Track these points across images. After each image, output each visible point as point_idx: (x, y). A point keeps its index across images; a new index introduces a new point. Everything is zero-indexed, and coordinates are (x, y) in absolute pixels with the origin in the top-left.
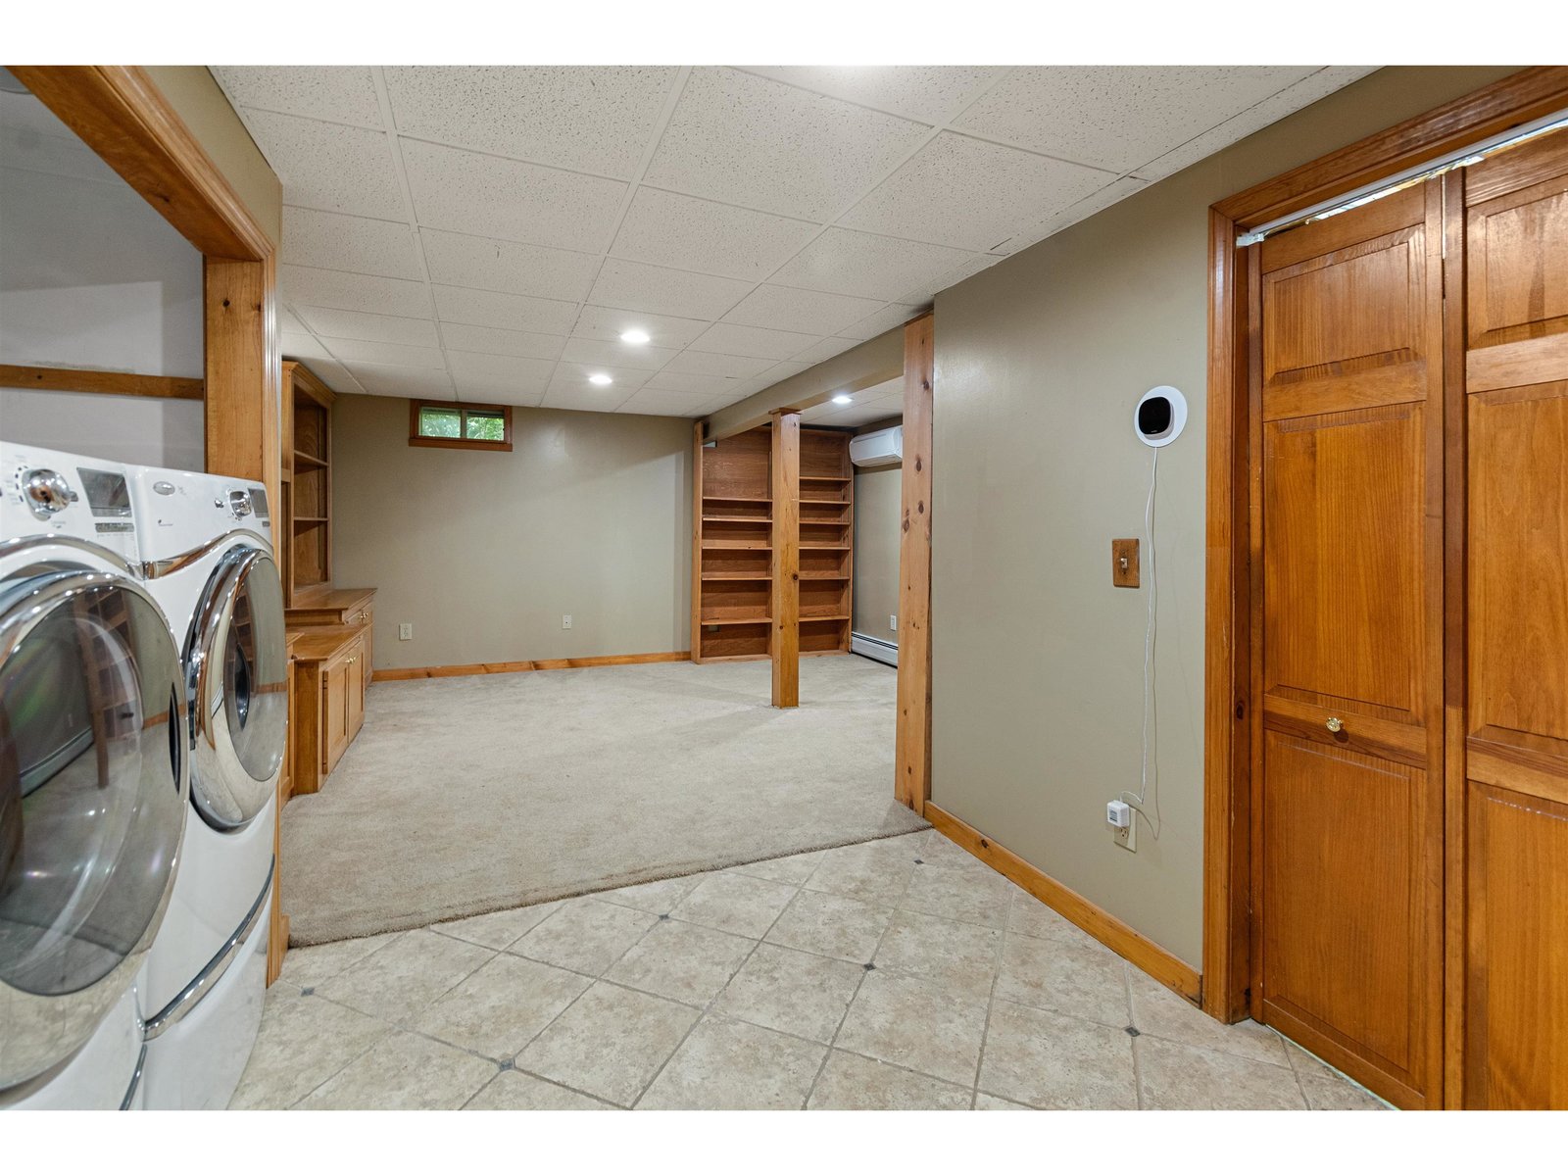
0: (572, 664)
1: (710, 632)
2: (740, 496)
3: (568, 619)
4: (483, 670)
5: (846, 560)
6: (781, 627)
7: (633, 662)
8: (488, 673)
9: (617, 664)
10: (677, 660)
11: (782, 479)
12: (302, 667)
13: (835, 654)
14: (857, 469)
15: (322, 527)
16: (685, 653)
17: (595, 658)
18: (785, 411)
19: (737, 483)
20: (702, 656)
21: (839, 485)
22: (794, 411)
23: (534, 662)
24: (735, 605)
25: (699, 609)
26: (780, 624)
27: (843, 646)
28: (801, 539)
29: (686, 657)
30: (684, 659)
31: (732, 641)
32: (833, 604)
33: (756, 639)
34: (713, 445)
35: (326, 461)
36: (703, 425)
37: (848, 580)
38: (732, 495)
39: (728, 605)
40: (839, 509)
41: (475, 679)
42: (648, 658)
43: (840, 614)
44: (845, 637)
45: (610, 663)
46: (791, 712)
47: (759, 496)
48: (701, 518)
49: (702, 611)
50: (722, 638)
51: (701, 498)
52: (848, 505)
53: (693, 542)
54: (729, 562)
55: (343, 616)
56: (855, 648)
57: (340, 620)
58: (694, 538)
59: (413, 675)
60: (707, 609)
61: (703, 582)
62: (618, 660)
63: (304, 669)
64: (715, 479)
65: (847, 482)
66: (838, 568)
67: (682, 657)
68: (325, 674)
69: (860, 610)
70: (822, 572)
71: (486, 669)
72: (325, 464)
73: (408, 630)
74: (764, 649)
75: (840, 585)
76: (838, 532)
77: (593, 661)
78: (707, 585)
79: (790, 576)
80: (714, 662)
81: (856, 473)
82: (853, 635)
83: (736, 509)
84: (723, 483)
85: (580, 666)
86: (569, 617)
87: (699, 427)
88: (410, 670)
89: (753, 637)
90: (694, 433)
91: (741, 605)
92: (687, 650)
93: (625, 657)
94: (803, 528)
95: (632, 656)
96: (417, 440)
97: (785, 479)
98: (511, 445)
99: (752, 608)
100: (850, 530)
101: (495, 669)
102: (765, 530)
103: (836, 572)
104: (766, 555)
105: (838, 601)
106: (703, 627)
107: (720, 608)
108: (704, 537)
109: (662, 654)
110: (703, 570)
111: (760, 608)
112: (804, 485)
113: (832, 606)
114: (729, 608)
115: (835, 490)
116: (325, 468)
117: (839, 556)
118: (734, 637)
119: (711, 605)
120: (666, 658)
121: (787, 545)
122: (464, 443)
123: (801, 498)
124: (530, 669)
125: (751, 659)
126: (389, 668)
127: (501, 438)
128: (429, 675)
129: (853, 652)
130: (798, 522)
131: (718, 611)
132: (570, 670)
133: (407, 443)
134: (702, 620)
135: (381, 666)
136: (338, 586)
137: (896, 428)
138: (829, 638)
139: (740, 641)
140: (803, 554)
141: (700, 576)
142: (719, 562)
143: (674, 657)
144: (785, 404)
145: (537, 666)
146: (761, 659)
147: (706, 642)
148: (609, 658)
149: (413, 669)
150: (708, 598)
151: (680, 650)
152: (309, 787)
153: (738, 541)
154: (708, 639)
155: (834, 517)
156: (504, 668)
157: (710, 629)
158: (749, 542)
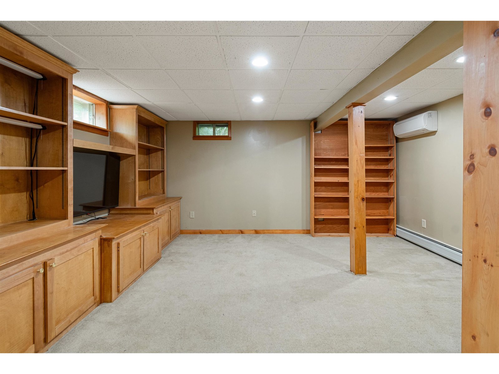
0: (257, 232)
1: (319, 221)
2: (334, 156)
3: (254, 212)
4: (221, 232)
5: (392, 187)
6: (355, 228)
7: (283, 233)
8: (223, 234)
9: (276, 233)
10: (304, 233)
11: (354, 143)
12: (106, 241)
13: (387, 236)
14: (398, 140)
15: (163, 172)
16: (307, 230)
17: (267, 230)
18: (355, 105)
19: (332, 150)
20: (315, 232)
21: (387, 149)
22: (361, 104)
23: (241, 230)
24: (332, 208)
25: (313, 210)
26: (354, 226)
27: (391, 232)
28: (366, 176)
29: (308, 232)
30: (307, 233)
31: (331, 226)
32: (385, 210)
33: (343, 226)
34: (320, 132)
35: (164, 148)
36: (314, 123)
37: (393, 198)
38: (329, 155)
39: (328, 208)
40: (387, 161)
41: (216, 236)
42: (290, 231)
43: (389, 215)
44: (392, 227)
45: (273, 233)
46: (362, 279)
47: (344, 155)
48: (313, 166)
49: (315, 211)
50: (325, 224)
51: (313, 157)
52: (393, 159)
53: (310, 178)
54: (329, 187)
55: (154, 211)
56: (398, 234)
57: (153, 213)
58: (311, 176)
59: (195, 232)
60: (317, 210)
61: (315, 197)
62: (277, 232)
63: (106, 242)
64: (321, 148)
65: (392, 147)
66: (387, 191)
67: (306, 232)
68: (118, 244)
69: (401, 214)
70: (378, 193)
71: (222, 232)
72: (163, 148)
73: (193, 214)
74: (347, 231)
75: (388, 201)
76: (387, 172)
77: (266, 231)
78: (317, 199)
79: (360, 199)
80: (321, 236)
81: (397, 142)
82: (397, 227)
83: (332, 162)
84: (325, 150)
85: (260, 233)
86: (255, 211)
87: (312, 124)
88: (194, 230)
89: (342, 224)
90: (310, 127)
91: (335, 209)
92: (308, 229)
93: (280, 230)
94: (367, 171)
95: (283, 230)
96: (197, 137)
97: (356, 143)
98: (231, 137)
99: (340, 210)
100: (395, 172)
101: (225, 232)
102: (345, 172)
103: (386, 193)
104: (346, 184)
105: (388, 208)
106: (315, 219)
107: (324, 210)
108: (315, 176)
109: (296, 230)
110: (315, 191)
111: (344, 211)
112: (367, 149)
113: (384, 211)
114: (329, 210)
115: (386, 152)
116: (163, 150)
117: (387, 185)
118: (332, 224)
119: (320, 208)
120: (298, 232)
121: (358, 181)
122: (214, 138)
123: (366, 156)
124: (239, 233)
125: (340, 236)
126: (186, 229)
127: (227, 134)
128: (201, 233)
129: (397, 236)
130: (364, 168)
131: (323, 211)
132: (255, 235)
133: (192, 139)
134: (315, 215)
135: (183, 228)
136: (170, 196)
137: (425, 113)
138: (383, 227)
139: (335, 226)
140: (368, 184)
141: (313, 194)
142: (323, 188)
143: (302, 232)
144: (354, 101)
145: (242, 232)
146: (346, 236)
147: (317, 226)
148: (272, 230)
149: (195, 230)
150: (318, 205)
151: (305, 229)
152: (109, 299)
153: (333, 178)
154: (319, 224)
155: (384, 165)
156: (229, 232)
157: (319, 220)
158: (339, 178)
